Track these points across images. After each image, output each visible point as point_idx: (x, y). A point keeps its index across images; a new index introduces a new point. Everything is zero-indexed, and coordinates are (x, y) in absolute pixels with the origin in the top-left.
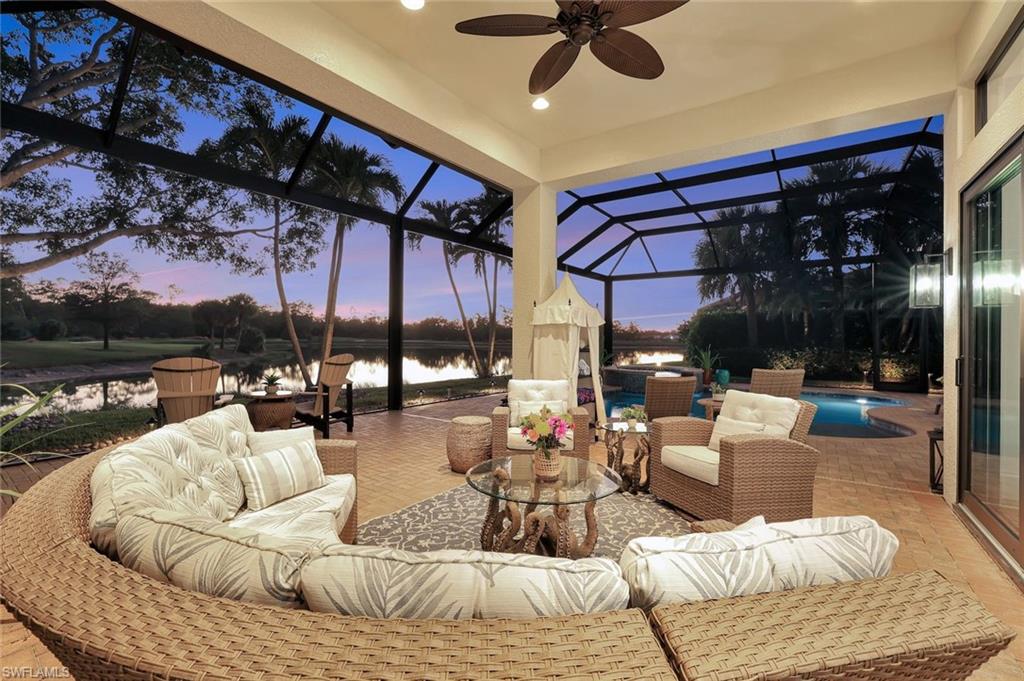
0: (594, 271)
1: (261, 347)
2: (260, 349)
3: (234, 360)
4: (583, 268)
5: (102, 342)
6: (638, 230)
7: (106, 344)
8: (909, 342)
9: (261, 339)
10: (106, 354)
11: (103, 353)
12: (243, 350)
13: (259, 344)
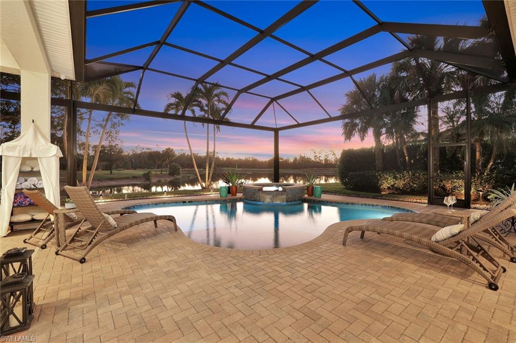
0: (255, 124)
1: (179, 173)
2: (179, 174)
3: (160, 179)
4: (250, 124)
5: (109, 171)
6: (272, 97)
7: (111, 173)
8: (491, 164)
9: (179, 169)
10: (111, 176)
11: (110, 175)
12: (171, 174)
13: (179, 171)
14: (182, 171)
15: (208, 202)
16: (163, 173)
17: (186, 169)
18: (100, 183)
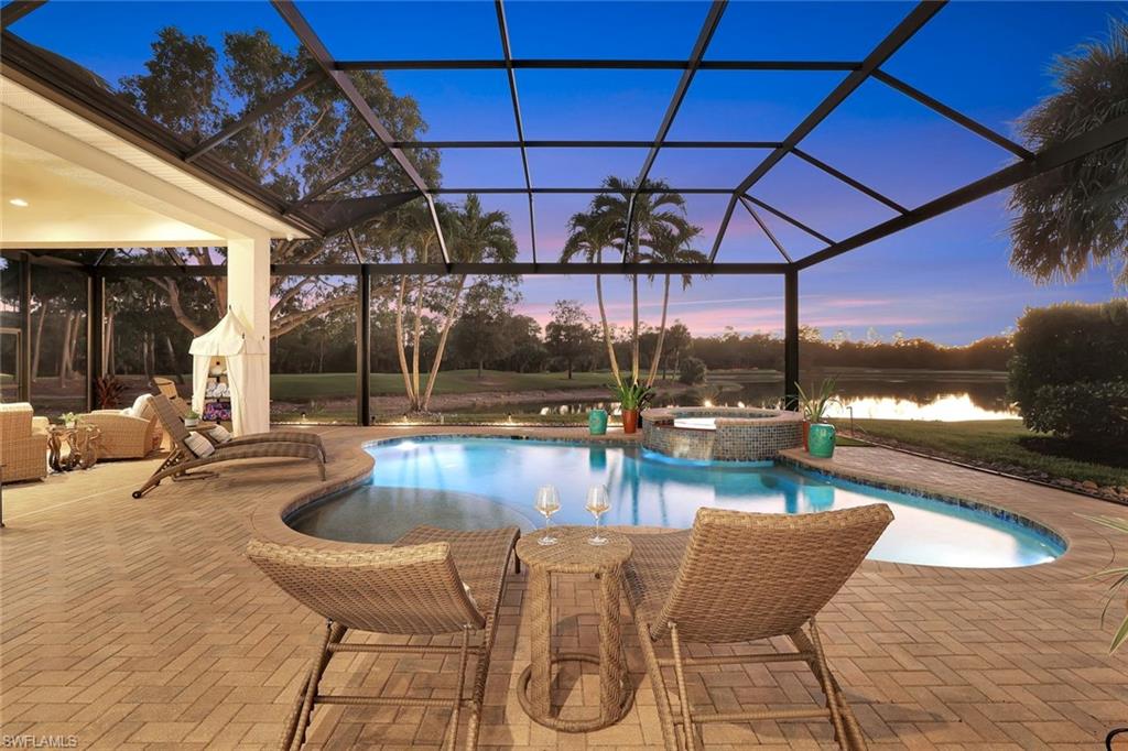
7: (570, 374)
12: (685, 381)
13: (699, 375)
14: (708, 374)
15: (559, 442)
16: (667, 377)
17: (735, 370)
18: (545, 394)
